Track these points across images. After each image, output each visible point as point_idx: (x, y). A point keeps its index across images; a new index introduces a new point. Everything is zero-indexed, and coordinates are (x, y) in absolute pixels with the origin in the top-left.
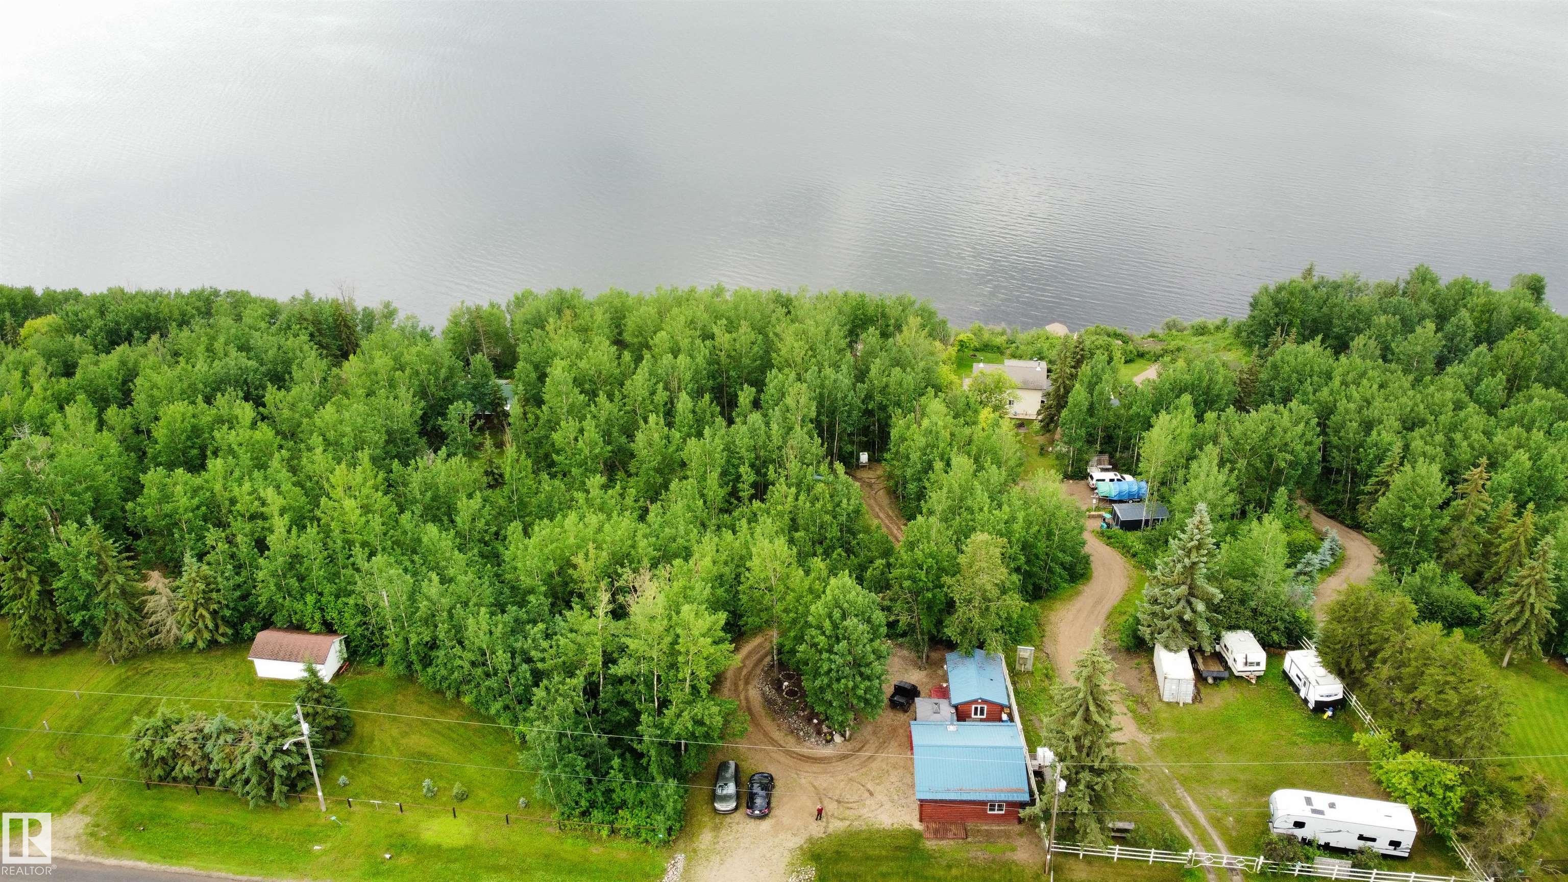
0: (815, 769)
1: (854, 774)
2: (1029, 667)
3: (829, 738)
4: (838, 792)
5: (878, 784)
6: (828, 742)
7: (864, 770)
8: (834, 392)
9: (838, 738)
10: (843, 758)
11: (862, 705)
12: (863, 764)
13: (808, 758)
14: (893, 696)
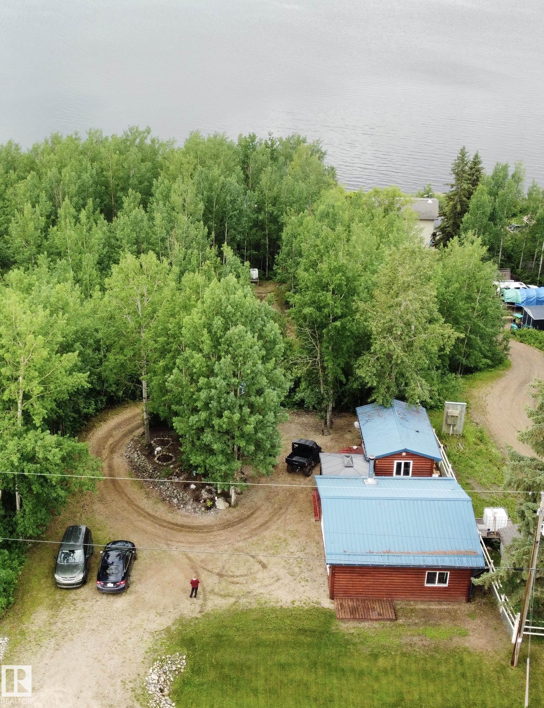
0: (190, 539)
1: (241, 544)
2: (459, 428)
3: (209, 503)
4: (220, 564)
5: (273, 555)
6: (208, 508)
7: (255, 538)
8: (223, 195)
9: (220, 504)
10: (227, 525)
11: (252, 448)
12: (253, 533)
13: (183, 526)
14: (291, 456)
